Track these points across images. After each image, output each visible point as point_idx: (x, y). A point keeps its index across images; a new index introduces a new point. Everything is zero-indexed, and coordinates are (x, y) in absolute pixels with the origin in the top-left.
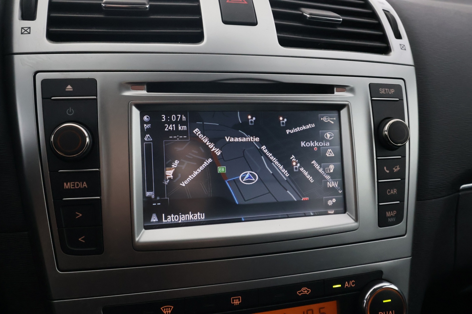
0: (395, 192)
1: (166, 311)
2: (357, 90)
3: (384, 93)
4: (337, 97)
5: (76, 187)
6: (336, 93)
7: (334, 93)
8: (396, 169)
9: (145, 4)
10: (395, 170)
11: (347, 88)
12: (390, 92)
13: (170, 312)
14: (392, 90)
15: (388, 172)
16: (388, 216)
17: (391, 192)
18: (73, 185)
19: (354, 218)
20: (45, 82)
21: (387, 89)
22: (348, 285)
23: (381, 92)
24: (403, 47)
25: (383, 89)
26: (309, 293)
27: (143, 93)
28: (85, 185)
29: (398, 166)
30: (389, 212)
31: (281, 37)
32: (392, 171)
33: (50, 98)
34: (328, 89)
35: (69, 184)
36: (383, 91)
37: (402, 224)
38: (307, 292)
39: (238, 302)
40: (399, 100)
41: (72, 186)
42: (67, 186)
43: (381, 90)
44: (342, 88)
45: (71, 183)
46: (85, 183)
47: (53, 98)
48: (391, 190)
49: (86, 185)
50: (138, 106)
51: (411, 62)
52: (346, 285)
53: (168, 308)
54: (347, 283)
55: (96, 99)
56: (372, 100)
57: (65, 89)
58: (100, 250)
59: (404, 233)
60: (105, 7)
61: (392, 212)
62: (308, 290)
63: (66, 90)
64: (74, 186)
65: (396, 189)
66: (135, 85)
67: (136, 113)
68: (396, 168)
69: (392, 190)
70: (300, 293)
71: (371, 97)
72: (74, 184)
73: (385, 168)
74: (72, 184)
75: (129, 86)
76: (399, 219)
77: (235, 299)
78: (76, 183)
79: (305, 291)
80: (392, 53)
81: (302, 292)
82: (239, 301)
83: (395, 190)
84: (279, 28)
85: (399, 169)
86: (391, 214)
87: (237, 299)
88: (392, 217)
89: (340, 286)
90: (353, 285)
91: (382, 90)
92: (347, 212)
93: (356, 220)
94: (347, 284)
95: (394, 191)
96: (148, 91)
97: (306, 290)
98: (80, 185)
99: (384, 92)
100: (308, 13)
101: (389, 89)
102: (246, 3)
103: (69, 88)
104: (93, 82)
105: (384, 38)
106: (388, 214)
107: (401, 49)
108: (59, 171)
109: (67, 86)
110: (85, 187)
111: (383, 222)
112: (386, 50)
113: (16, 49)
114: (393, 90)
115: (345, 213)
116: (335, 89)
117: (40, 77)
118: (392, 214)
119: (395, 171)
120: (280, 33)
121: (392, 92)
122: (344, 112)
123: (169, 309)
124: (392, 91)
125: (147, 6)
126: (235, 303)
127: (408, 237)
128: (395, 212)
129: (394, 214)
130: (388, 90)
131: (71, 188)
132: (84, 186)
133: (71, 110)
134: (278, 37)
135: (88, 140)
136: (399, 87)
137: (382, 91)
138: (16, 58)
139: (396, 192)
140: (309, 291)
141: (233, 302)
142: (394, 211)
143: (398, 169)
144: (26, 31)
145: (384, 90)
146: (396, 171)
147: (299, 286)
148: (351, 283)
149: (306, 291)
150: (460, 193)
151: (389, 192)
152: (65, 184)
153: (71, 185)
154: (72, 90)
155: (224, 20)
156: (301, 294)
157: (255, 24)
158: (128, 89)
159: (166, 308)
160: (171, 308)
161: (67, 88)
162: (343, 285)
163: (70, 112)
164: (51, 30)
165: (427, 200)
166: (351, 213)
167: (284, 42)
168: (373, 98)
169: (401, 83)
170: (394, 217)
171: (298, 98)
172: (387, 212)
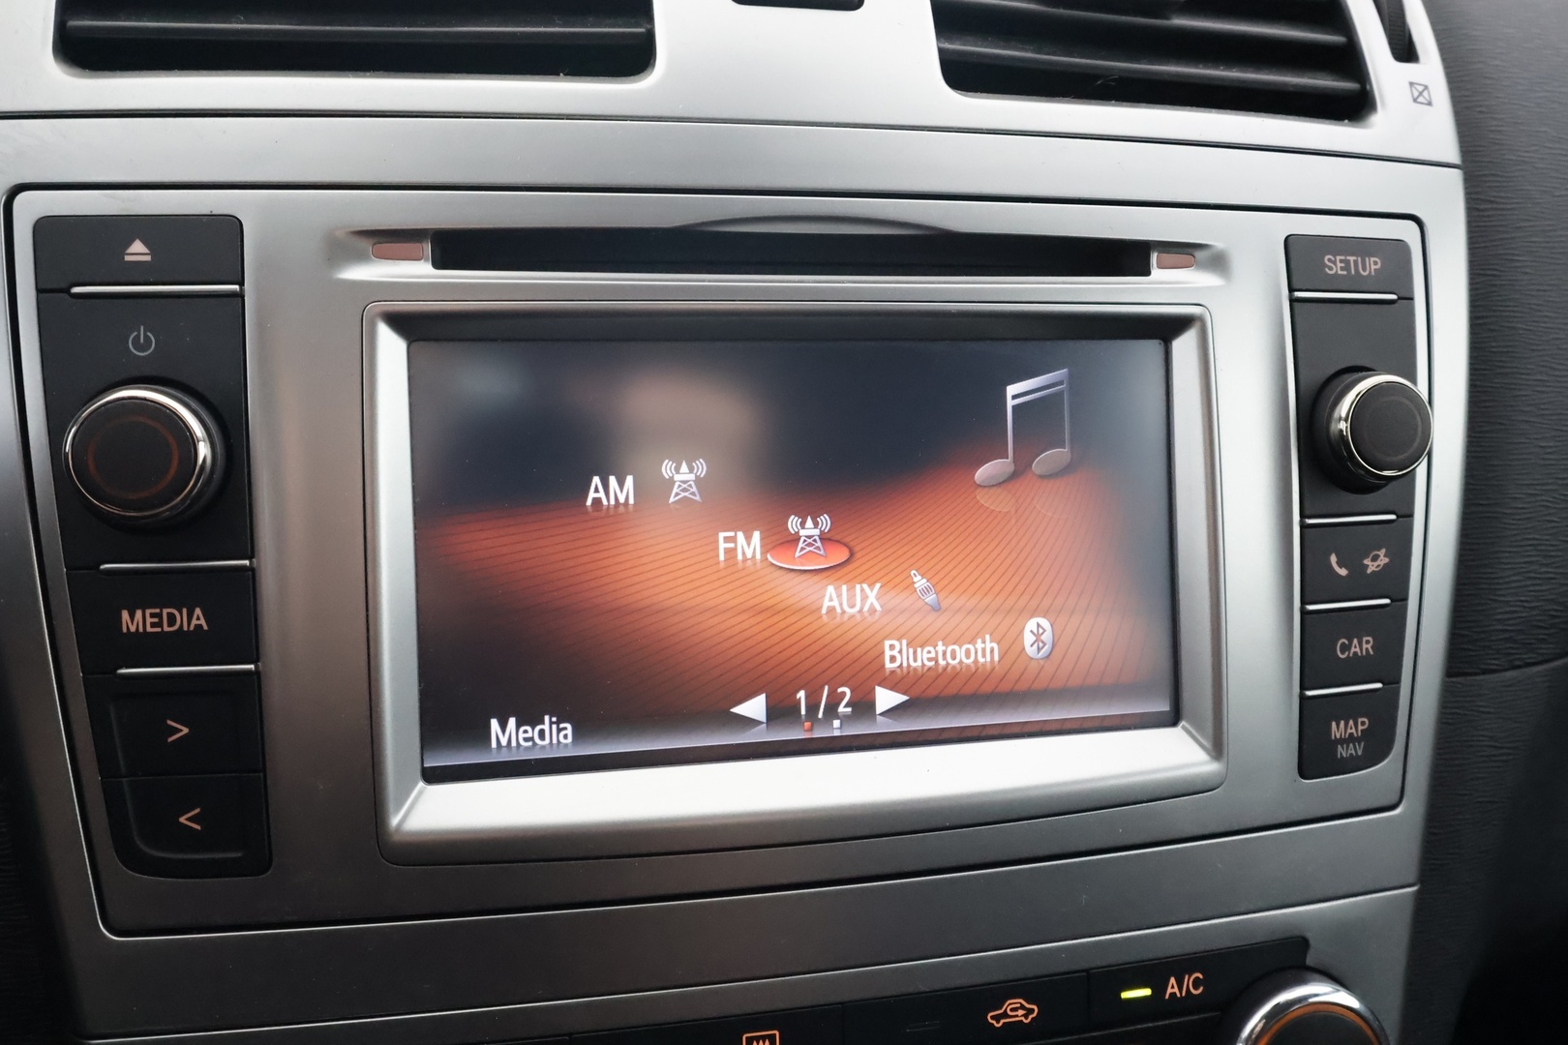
0: (1367, 649)
2: (1238, 262)
3: (1340, 272)
4: (1160, 290)
5: (166, 628)
6: (1157, 273)
7: (1147, 273)
8: (1375, 563)
10: (1372, 567)
11: (1200, 254)
12: (1364, 269)
14: (1372, 259)
15: (1343, 572)
16: (1338, 736)
17: (1353, 650)
18: (156, 620)
19: (1208, 744)
20: (47, 229)
21: (1352, 259)
22: (1176, 990)
23: (1331, 269)
24: (1420, 95)
25: (1338, 258)
26: (1030, 1017)
27: (419, 271)
28: (199, 619)
29: (1383, 551)
30: (1342, 723)
31: (954, 52)
32: (1357, 569)
33: (67, 291)
34: (1129, 257)
35: (139, 614)
36: (1339, 265)
37: (1388, 766)
40: (1399, 298)
41: (153, 625)
42: (135, 621)
43: (1329, 260)
44: (1183, 252)
45: (148, 612)
46: (198, 611)
47: (76, 290)
48: (1351, 642)
49: (202, 622)
50: (400, 322)
51: (1452, 155)
52: (1169, 991)
54: (1173, 980)
55: (240, 296)
56: (1293, 301)
57: (124, 254)
58: (258, 859)
59: (1394, 798)
61: (1351, 722)
62: (1028, 1006)
63: (128, 258)
64: (160, 624)
65: (1370, 639)
66: (390, 240)
67: (391, 350)
68: (1375, 558)
69: (1355, 641)
70: (997, 1018)
71: (1291, 290)
72: (159, 616)
73: (1333, 559)
74: (152, 615)
75: (366, 244)
76: (1377, 745)
77: (758, 1039)
78: (165, 611)
79: (1017, 1011)
80: (1377, 119)
81: (1005, 1015)
83: (1368, 642)
84: (947, 21)
85: (1387, 560)
86: (1349, 731)
87: (764, 1038)
88: (1351, 739)
89: (1146, 992)
90: (1196, 987)
91: (1335, 263)
92: (1183, 723)
93: (1217, 748)
94: (1172, 988)
95: (1365, 646)
96: (440, 263)
97: (1022, 1007)
98: (182, 619)
99: (1342, 269)
101: (1359, 259)
103: (138, 251)
104: (229, 229)
105: (1348, 59)
106: (1337, 730)
107: (1415, 100)
108: (102, 567)
109: (129, 243)
110: (199, 627)
111: (1315, 758)
112: (1355, 105)
114: (1375, 263)
115: (1174, 723)
116: (1154, 257)
117: (29, 209)
118: (1353, 731)
119: (1369, 571)
120: (949, 39)
121: (1373, 267)
122: (1184, 347)
124: (1373, 265)
127: (1409, 813)
129: (1360, 728)
130: (1356, 262)
131: (149, 629)
132: (194, 622)
133: (146, 336)
134: (941, 51)
135: (204, 450)
136: (1400, 247)
137: (1335, 266)
139: (1369, 646)
140: (1033, 1010)
142: (1360, 720)
143: (1383, 560)
145: (1341, 261)
146: (1374, 569)
147: (997, 993)
148: (1188, 981)
149: (1021, 1012)
151: (1345, 648)
152: (125, 615)
153: (149, 620)
154: (148, 258)
156: (1002, 1021)
157: (852, 3)
158: (360, 258)
161: (130, 251)
162: (1159, 989)
163: (142, 343)
164: (73, 23)
165: (1485, 672)
166: (1198, 725)
167: (961, 74)
168: (1299, 294)
169: (1407, 232)
170: (1358, 740)
171: (1013, 291)
172: (1334, 724)
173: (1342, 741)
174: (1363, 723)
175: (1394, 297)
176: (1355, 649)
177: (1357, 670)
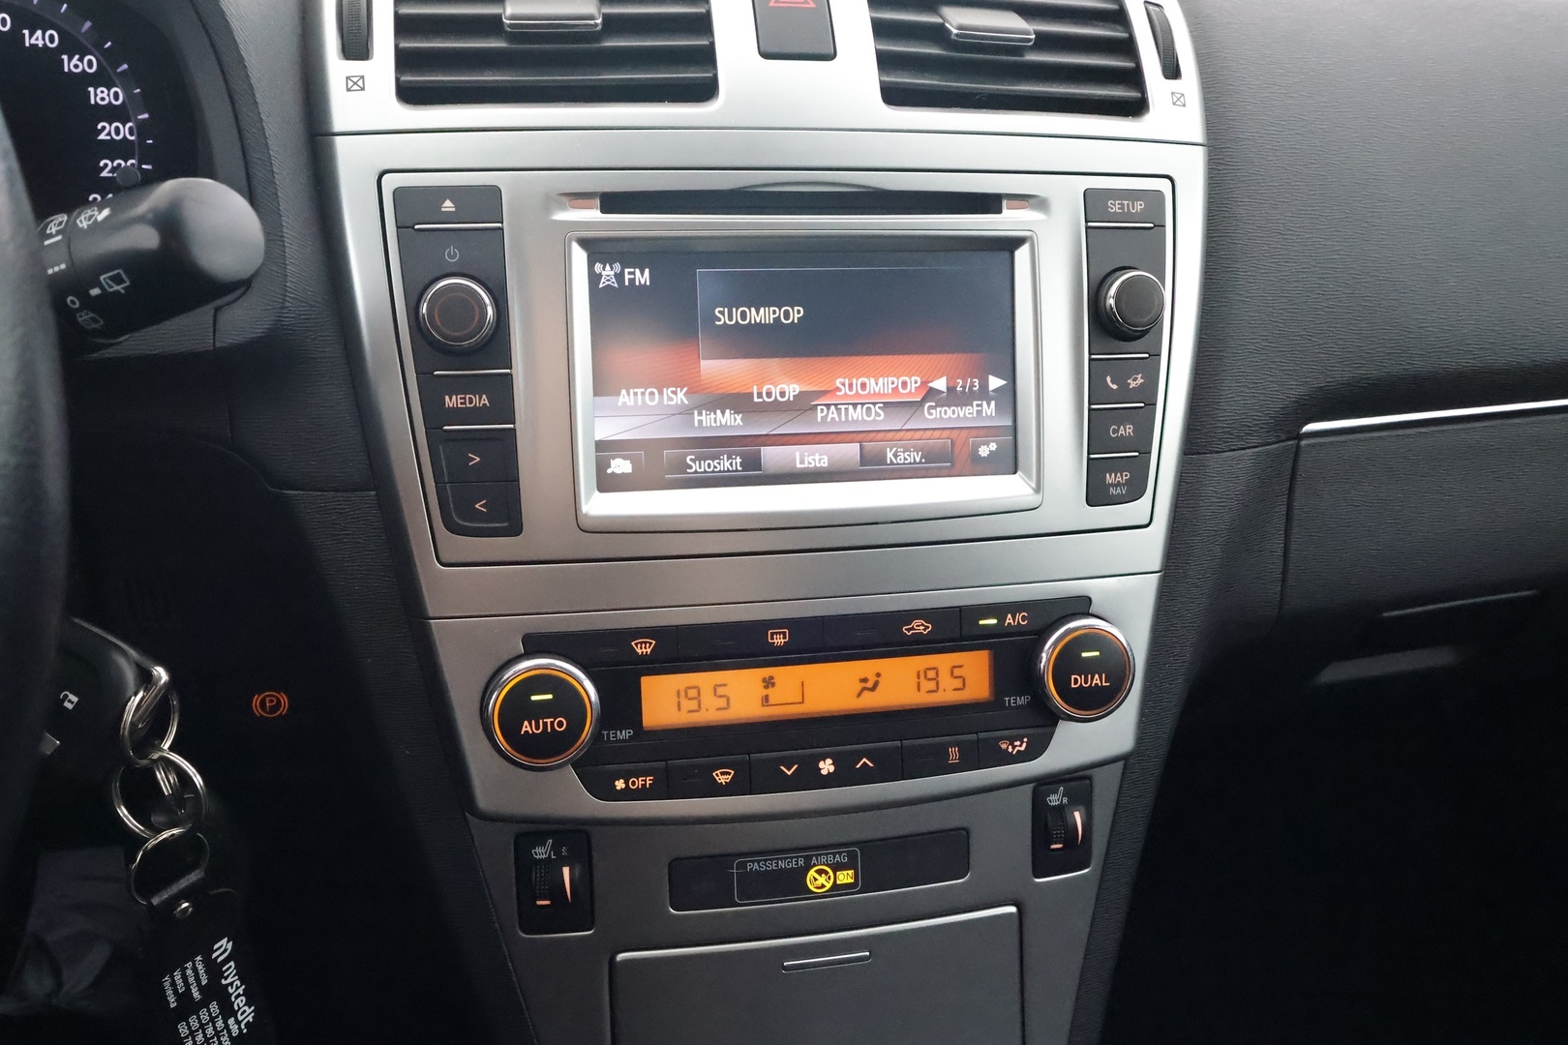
0: (1129, 432)
1: (641, 648)
2: (1056, 205)
3: (1118, 211)
4: (1006, 222)
5: (468, 405)
6: (1005, 211)
7: (999, 211)
8: (1135, 382)
9: (592, 18)
10: (1133, 384)
11: (1031, 201)
12: (1133, 209)
13: (649, 651)
14: (1140, 202)
15: (1115, 387)
16: (1110, 482)
17: (1120, 432)
18: (463, 401)
19: (1034, 485)
20: (399, 194)
21: (1126, 202)
22: (1011, 621)
23: (1112, 209)
24: (1178, 100)
25: (1117, 202)
26: (927, 631)
27: (594, 214)
28: (485, 400)
29: (1142, 375)
30: (1113, 475)
31: (891, 83)
32: (1123, 385)
33: (413, 227)
34: (989, 203)
35: (454, 397)
36: (1117, 206)
37: (1145, 502)
38: (925, 630)
39: (783, 641)
40: (1155, 226)
41: (461, 403)
42: (452, 402)
43: (1112, 203)
44: (1022, 199)
45: (459, 396)
46: (484, 396)
47: (417, 227)
48: (1119, 428)
49: (487, 402)
50: (584, 243)
51: (1198, 135)
52: (1008, 621)
53: (645, 643)
54: (1009, 616)
55: (502, 229)
56: (1087, 228)
57: (441, 207)
58: (515, 528)
59: (1147, 522)
60: (511, 26)
61: (1119, 475)
62: (926, 624)
63: (443, 209)
64: (465, 403)
66: (579, 197)
67: (579, 257)
68: (1135, 379)
69: (1122, 428)
70: (909, 630)
71: (1087, 222)
72: (465, 398)
73: (1109, 379)
74: (461, 398)
75: (564, 199)
76: (1135, 491)
77: (777, 633)
78: (467, 396)
79: (920, 627)
80: (1148, 118)
81: (913, 629)
82: (784, 638)
83: (1130, 428)
84: (885, 61)
85: (1142, 381)
86: (1117, 480)
87: (780, 633)
88: (1118, 484)
89: (993, 621)
90: (1022, 621)
91: (1115, 205)
92: (1019, 472)
93: (1038, 490)
94: (1009, 619)
95: (1128, 430)
96: (602, 212)
97: (923, 625)
98: (476, 400)
99: (1119, 209)
100: (955, 24)
101: (1131, 202)
102: (812, 5)
103: (448, 205)
104: (494, 192)
105: (1134, 77)
106: (1110, 479)
107: (1174, 104)
108: (436, 373)
109: (444, 201)
110: (484, 405)
111: (1097, 495)
112: (1136, 108)
113: (338, 125)
114: (1141, 205)
115: (1015, 473)
116: (1005, 203)
117: (390, 182)
118: (1120, 479)
119: (1131, 387)
120: (888, 74)
122: (1022, 255)
123: (648, 645)
124: (1139, 206)
125: (599, 21)
126: (775, 641)
127: (1157, 531)
128: (1127, 476)
129: (1124, 478)
130: (1128, 205)
131: (459, 406)
132: (482, 402)
133: (453, 251)
134: (881, 82)
135: (490, 311)
136: (1158, 195)
137: (1114, 207)
138: (340, 142)
139: (1131, 431)
140: (929, 627)
141: (772, 639)
142: (1124, 474)
143: (1140, 381)
144: (356, 84)
145: (1119, 204)
147: (909, 616)
148: (1019, 617)
149: (922, 628)
150: (1303, 443)
151: (1115, 431)
152: (447, 398)
153: (459, 401)
154: (454, 209)
155: (762, 49)
156: (911, 632)
157: (830, 56)
158: (563, 208)
159: (641, 643)
160: (651, 644)
161: (444, 205)
162: (1002, 619)
163: (452, 255)
164: (403, 78)
165: (1211, 452)
166: (1028, 475)
167: (893, 96)
168: (1090, 224)
169: (1164, 186)
170: (1124, 485)
171: (920, 223)
172: (1108, 475)
173: (1112, 485)
174: (1126, 475)
175: (1152, 225)
176: (1122, 432)
177: (1122, 444)
